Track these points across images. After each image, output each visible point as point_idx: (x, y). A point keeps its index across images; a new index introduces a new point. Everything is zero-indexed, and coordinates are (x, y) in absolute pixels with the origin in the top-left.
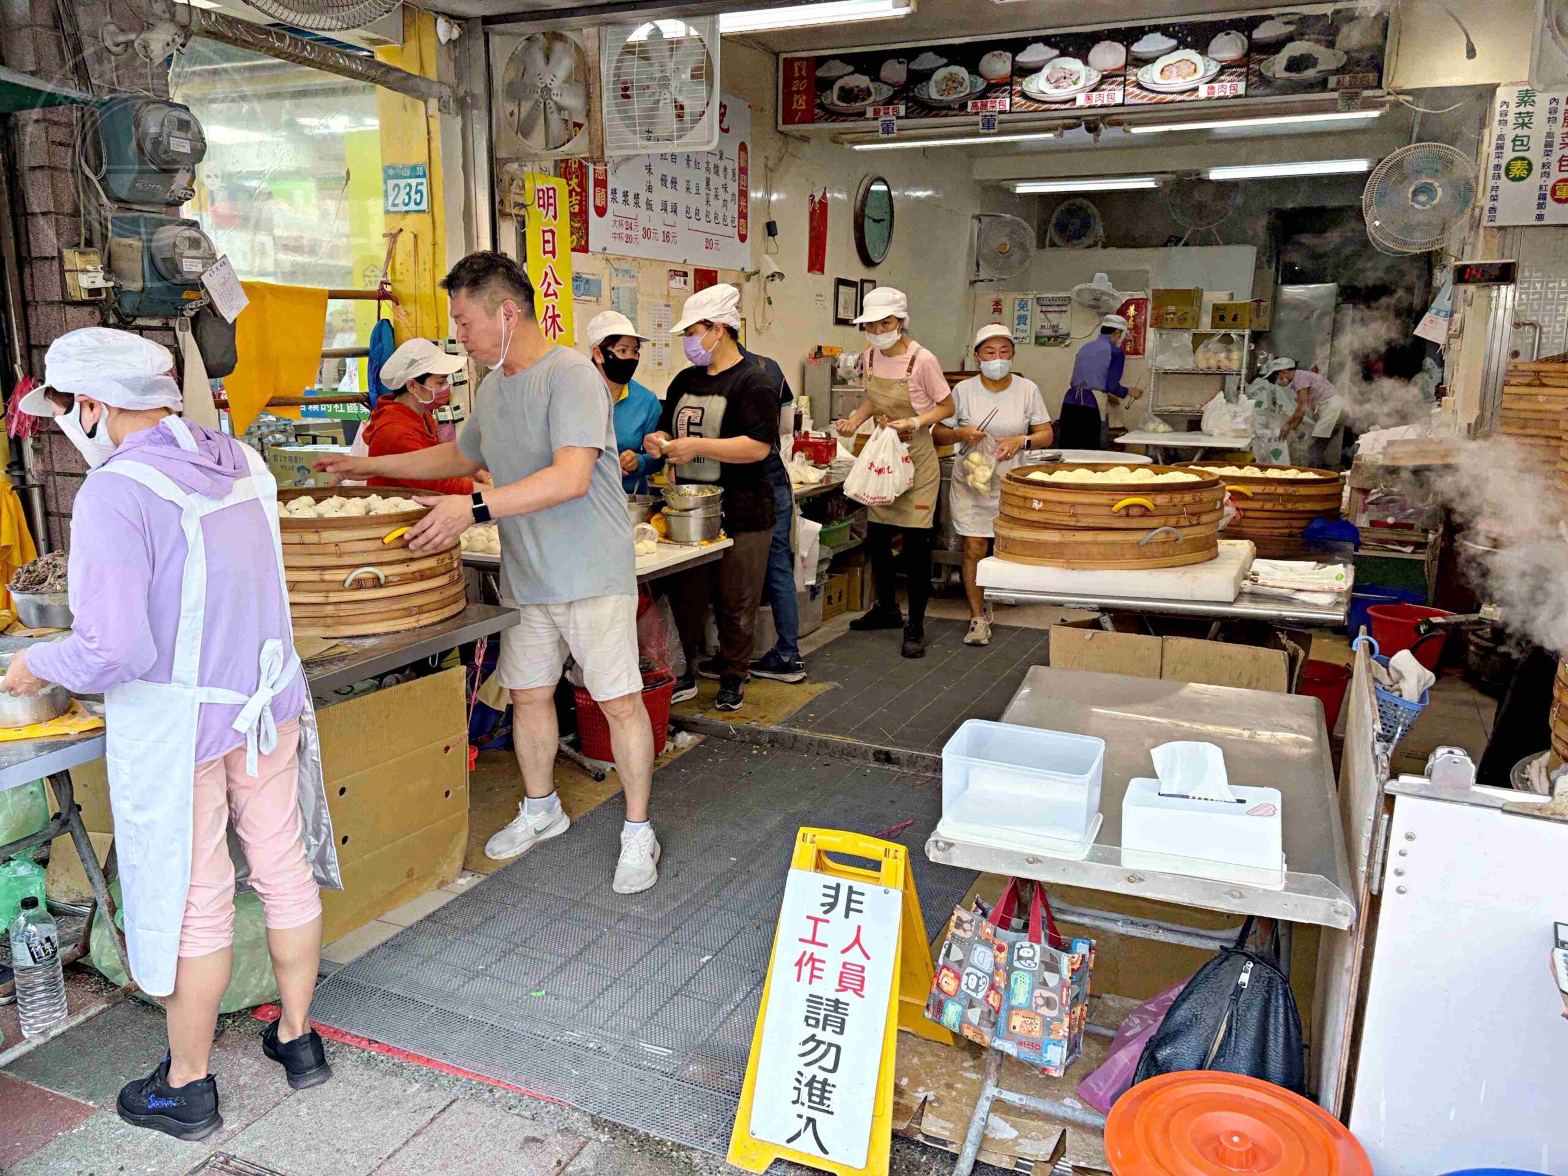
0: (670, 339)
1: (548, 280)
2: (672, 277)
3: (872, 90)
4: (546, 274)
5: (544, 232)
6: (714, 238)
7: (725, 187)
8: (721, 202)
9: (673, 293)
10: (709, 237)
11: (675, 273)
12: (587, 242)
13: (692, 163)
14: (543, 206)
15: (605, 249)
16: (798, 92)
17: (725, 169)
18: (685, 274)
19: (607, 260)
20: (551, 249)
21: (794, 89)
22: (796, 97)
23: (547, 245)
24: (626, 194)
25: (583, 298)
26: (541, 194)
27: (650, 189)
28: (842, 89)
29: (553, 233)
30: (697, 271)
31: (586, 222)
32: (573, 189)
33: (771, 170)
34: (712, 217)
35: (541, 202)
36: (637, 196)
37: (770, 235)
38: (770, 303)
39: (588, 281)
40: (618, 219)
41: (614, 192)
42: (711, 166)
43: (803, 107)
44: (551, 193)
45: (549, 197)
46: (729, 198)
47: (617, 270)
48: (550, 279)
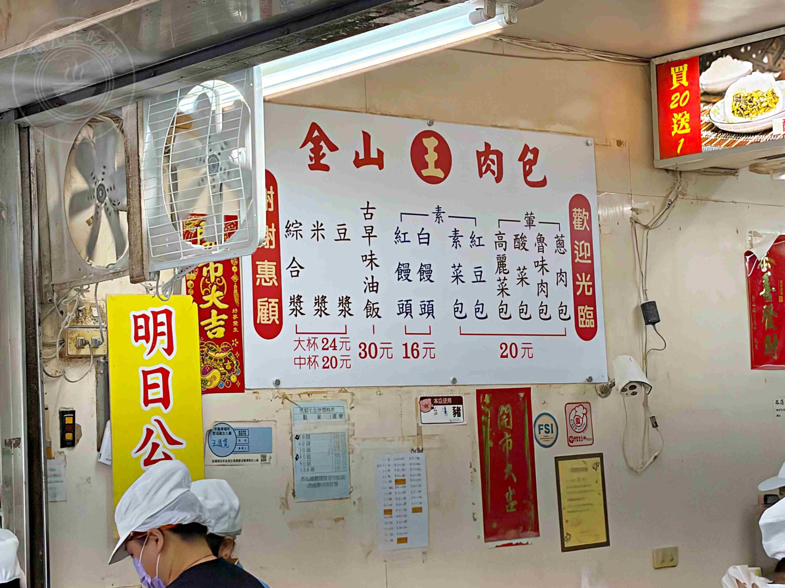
0: (425, 499)
1: (153, 439)
2: (426, 408)
3: (778, 93)
4: (150, 433)
5: (145, 374)
6: (519, 341)
7: (542, 266)
8: (534, 288)
9: (426, 430)
10: (509, 340)
11: (435, 401)
12: (241, 378)
13: (465, 241)
14: (146, 338)
15: (278, 382)
16: (679, 110)
17: (541, 239)
18: (457, 400)
19: (285, 397)
20: (161, 396)
21: (673, 106)
22: (677, 116)
23: (150, 391)
24: (321, 301)
25: (232, 457)
26: (141, 322)
27: (373, 287)
28: (738, 99)
29: (165, 373)
30: (480, 393)
31: (239, 349)
32: (214, 306)
33: (646, 227)
34: (513, 310)
35: (141, 332)
36: (345, 301)
37: (647, 323)
38: (655, 425)
39: (242, 432)
40: (305, 337)
41: (297, 300)
42: (509, 238)
43: (688, 131)
44: (162, 318)
45: (156, 325)
46: (550, 278)
47: (304, 410)
48: (158, 437)
